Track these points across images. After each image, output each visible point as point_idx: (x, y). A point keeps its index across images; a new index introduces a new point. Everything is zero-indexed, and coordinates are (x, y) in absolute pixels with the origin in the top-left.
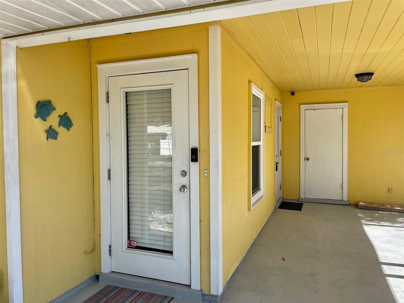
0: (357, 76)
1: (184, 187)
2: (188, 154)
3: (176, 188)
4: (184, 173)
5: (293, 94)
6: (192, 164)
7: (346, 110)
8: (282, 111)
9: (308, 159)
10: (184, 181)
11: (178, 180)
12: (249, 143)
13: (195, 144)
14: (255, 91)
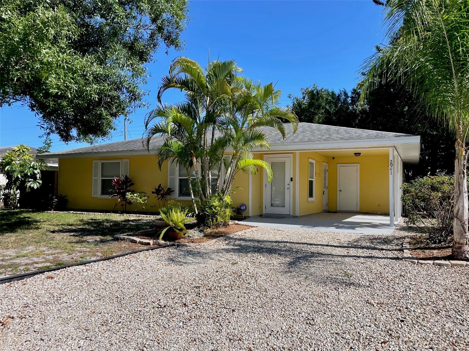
0: (355, 154)
1: (288, 188)
2: (290, 179)
3: (286, 188)
4: (288, 185)
5: (334, 158)
6: (291, 182)
7: (359, 167)
8: (328, 167)
9: (341, 191)
10: (289, 186)
11: (287, 186)
12: (308, 179)
13: (292, 177)
14: (311, 160)
